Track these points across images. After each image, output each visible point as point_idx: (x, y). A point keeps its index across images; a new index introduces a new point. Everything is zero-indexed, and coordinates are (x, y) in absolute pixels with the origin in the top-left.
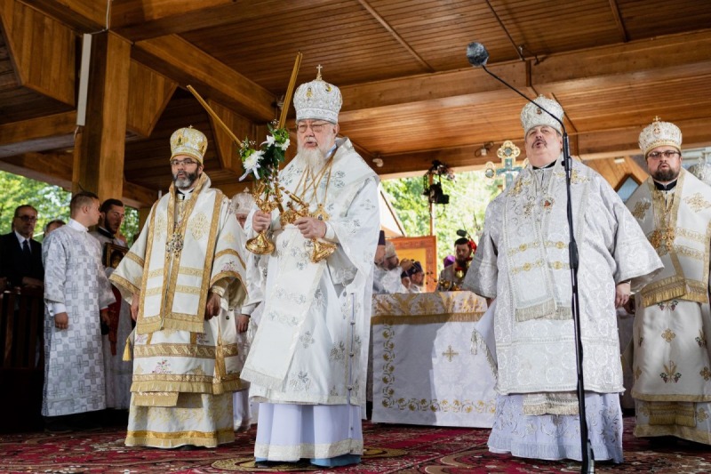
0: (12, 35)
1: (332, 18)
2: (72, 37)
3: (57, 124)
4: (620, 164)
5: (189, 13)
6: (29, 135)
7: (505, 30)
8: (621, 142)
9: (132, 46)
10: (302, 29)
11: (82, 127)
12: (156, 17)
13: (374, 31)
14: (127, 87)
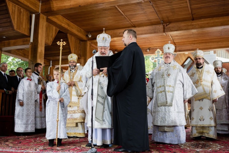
0: (12, 15)
1: (107, 11)
2: (29, 15)
3: (24, 41)
4: (187, 54)
5: (65, 9)
6: (15, 44)
7: (158, 16)
8: (189, 49)
9: (47, 18)
10: (98, 14)
11: (32, 43)
12: (55, 10)
13: (119, 15)
14: (45, 30)
